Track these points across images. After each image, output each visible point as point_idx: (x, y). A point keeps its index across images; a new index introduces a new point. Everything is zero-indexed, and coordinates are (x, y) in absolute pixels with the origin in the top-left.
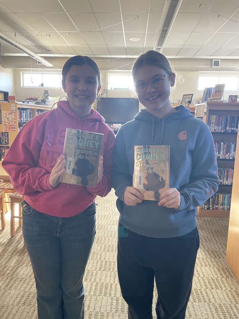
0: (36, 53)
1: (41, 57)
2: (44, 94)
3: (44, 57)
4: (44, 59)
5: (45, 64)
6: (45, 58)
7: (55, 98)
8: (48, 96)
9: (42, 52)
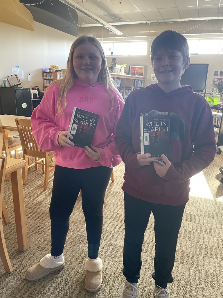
0: (108, 22)
1: (112, 25)
2: (112, 62)
3: (116, 25)
4: (115, 28)
5: (115, 33)
6: (117, 27)
7: (122, 66)
8: (115, 63)
9: (114, 21)
